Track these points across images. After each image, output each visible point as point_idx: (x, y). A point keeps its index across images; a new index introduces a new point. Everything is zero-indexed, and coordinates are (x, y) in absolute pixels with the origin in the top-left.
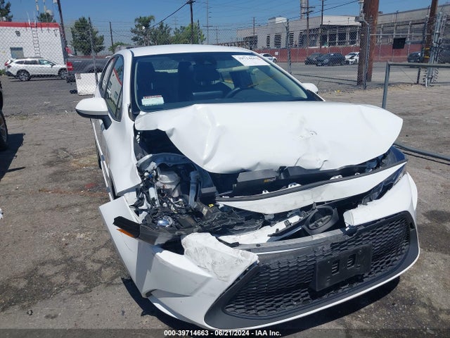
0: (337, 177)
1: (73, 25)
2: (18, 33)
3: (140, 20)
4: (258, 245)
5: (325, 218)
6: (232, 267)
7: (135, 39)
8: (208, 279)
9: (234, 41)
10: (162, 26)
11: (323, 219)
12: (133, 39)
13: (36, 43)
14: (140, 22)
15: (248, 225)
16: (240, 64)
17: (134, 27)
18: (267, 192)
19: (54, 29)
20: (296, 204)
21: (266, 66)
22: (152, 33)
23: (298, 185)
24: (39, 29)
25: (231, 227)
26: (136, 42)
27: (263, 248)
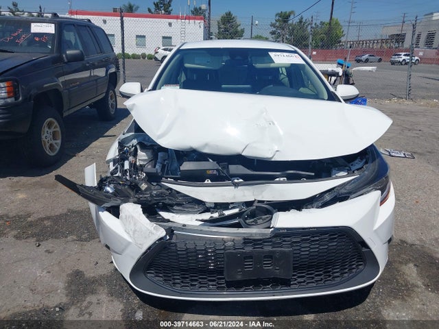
0: (282, 179)
1: (219, 18)
2: (170, 24)
3: (280, 15)
4: (184, 225)
5: (266, 216)
6: (146, 237)
7: (273, 33)
8: (129, 243)
9: (378, 38)
10: (301, 22)
11: (264, 217)
12: (271, 33)
13: (183, 33)
14: (280, 17)
15: (187, 208)
16: (272, 61)
17: (274, 22)
18: (210, 182)
19: (199, 21)
20: (234, 197)
21: (303, 65)
22: (290, 28)
23: (241, 180)
24: (187, 21)
25: (172, 206)
26: (273, 36)
27: (186, 229)
